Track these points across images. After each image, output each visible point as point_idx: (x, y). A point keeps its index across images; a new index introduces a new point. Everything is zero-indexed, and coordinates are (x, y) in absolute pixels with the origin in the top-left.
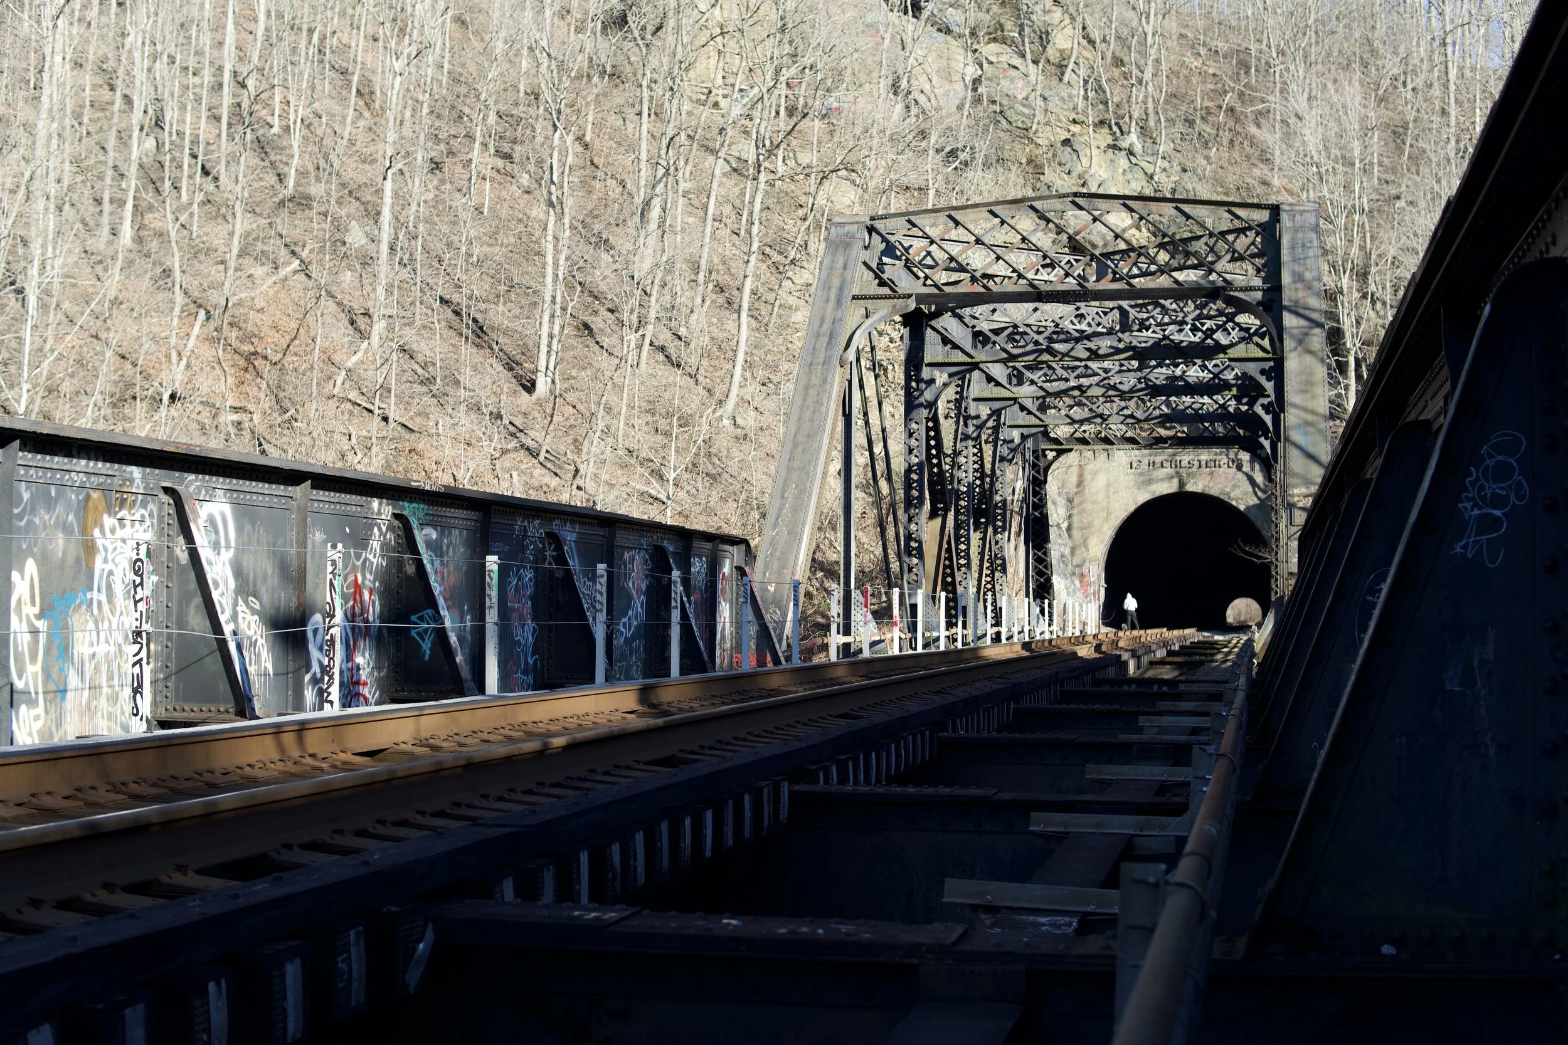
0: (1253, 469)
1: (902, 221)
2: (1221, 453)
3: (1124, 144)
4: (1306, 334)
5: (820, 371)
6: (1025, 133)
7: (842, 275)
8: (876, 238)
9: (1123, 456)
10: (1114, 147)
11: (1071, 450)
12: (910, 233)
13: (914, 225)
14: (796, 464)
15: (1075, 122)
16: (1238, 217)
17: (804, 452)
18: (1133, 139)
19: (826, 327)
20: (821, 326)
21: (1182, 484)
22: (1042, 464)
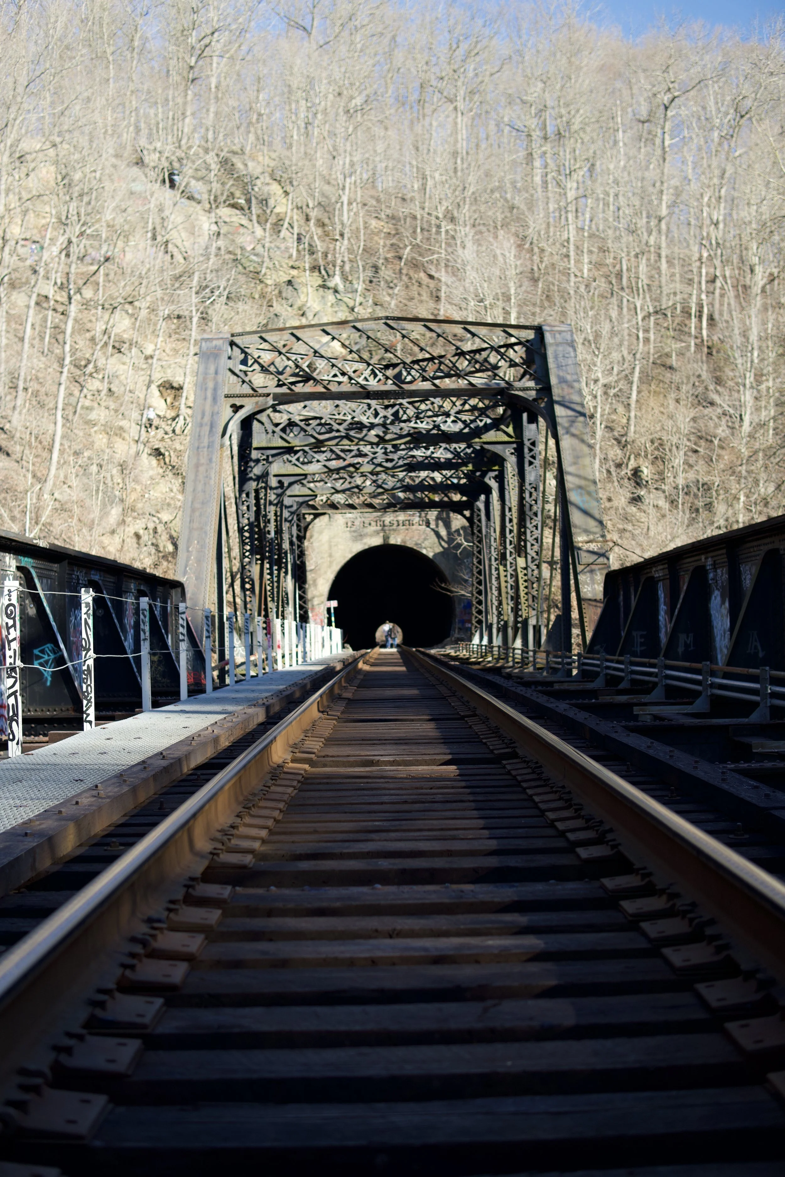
0: (437, 526)
1: (256, 337)
2: (413, 515)
3: (331, 284)
4: (573, 422)
5: (206, 453)
6: (256, 276)
7: (215, 379)
8: (236, 351)
9: (340, 519)
10: (324, 287)
11: (324, 514)
12: (261, 347)
13: (265, 341)
14: (196, 525)
15: (293, 267)
16: (511, 335)
17: (200, 516)
18: (337, 280)
19: (207, 419)
20: (202, 418)
21: (386, 538)
22: (302, 525)
